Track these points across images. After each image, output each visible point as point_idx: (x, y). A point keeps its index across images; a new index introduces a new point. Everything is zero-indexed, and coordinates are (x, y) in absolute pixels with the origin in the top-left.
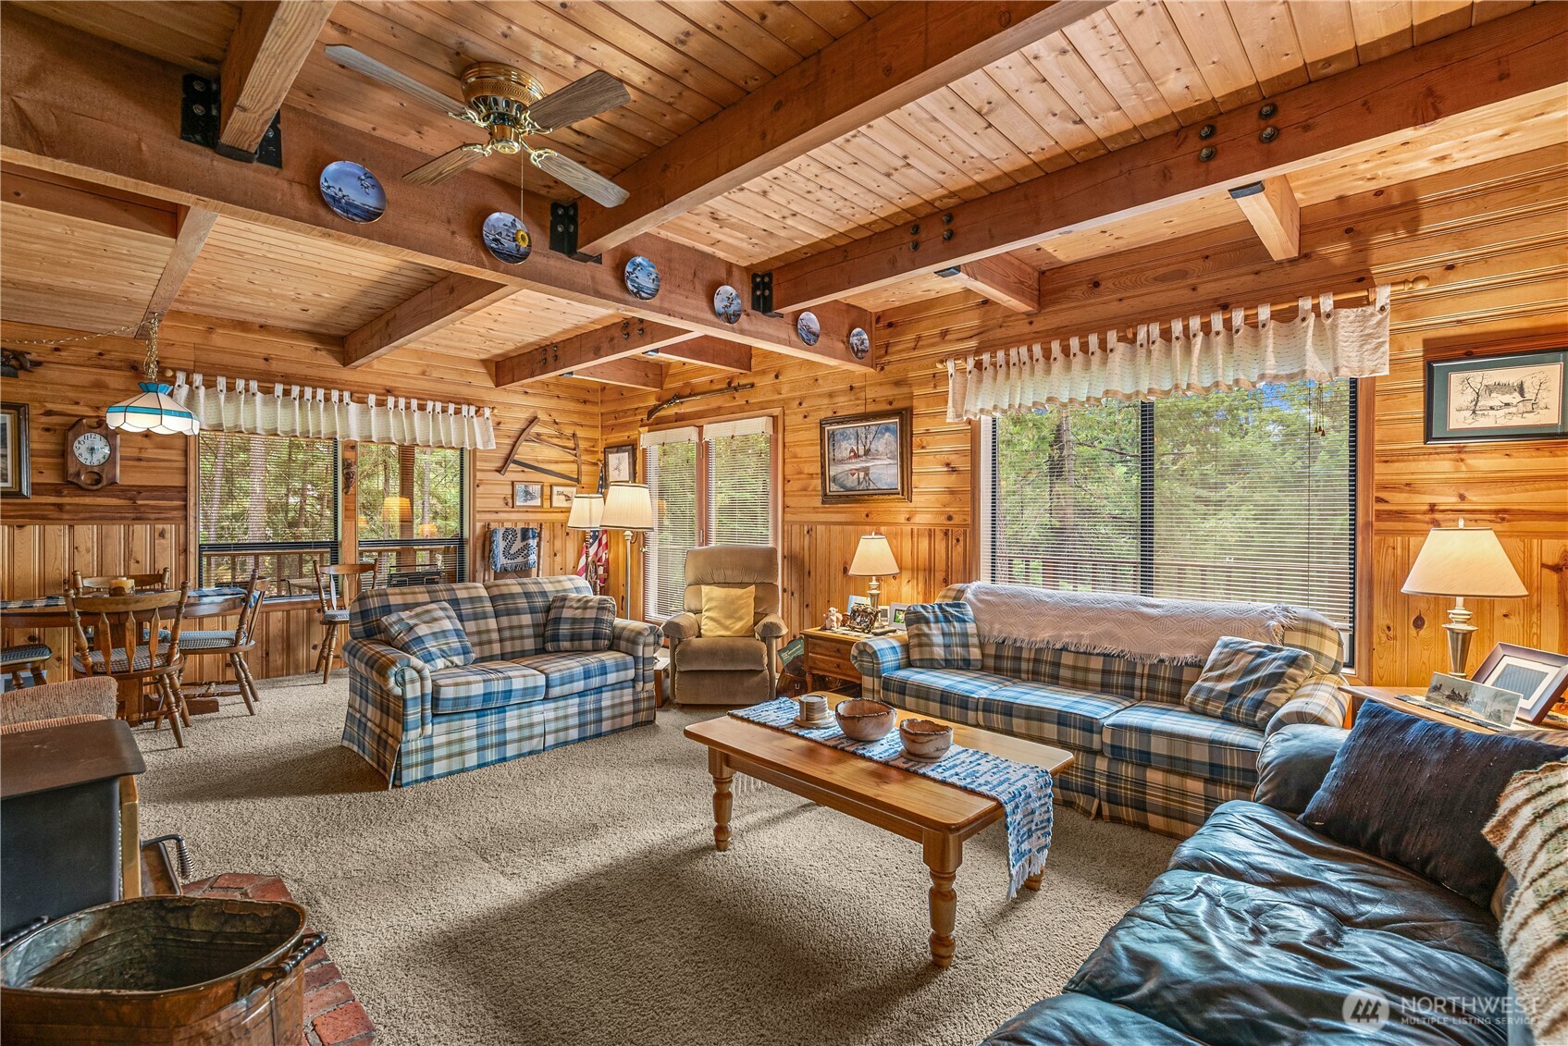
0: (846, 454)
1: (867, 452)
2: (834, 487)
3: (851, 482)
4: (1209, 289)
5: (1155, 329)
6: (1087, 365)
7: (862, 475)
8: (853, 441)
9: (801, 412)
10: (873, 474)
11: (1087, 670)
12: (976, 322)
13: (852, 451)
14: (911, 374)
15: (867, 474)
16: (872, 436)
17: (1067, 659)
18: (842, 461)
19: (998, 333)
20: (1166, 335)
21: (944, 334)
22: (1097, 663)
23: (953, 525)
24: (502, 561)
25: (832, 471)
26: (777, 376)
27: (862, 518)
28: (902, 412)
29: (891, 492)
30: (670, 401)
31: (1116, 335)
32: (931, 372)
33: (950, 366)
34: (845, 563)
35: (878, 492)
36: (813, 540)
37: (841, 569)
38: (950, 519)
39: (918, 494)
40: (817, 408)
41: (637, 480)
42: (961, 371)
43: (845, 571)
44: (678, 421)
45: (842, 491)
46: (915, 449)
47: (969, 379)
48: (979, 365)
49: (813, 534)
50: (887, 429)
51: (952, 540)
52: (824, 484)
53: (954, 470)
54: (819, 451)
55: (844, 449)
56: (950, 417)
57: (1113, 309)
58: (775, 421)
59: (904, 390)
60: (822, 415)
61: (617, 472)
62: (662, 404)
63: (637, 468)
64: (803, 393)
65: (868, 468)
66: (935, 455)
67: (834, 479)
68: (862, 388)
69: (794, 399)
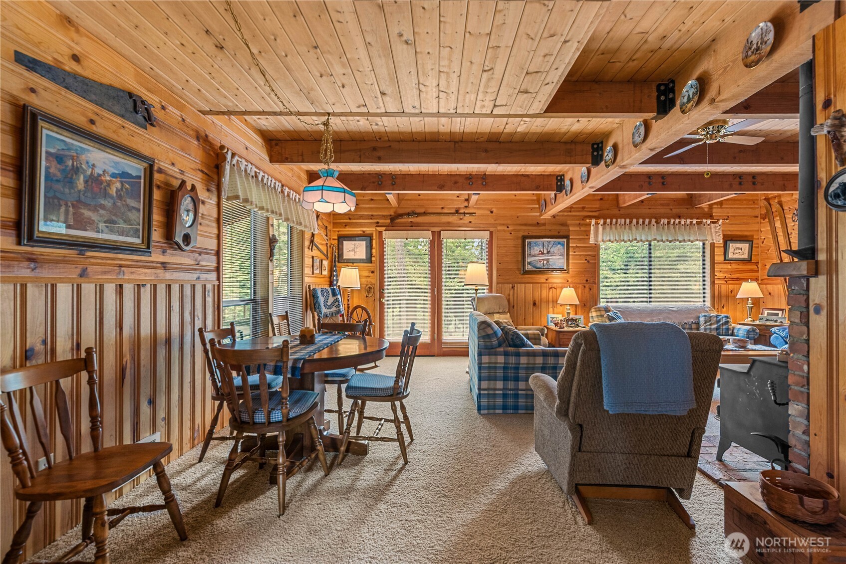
0: (537, 252)
1: (548, 252)
2: (530, 267)
3: (540, 265)
5: (666, 220)
6: (643, 228)
7: (545, 262)
8: (541, 247)
9: (508, 231)
10: (551, 262)
12: (598, 206)
13: (540, 251)
14: (568, 222)
15: (548, 262)
16: (551, 246)
18: (534, 256)
19: (606, 212)
20: (669, 223)
21: (583, 208)
23: (588, 283)
24: (324, 310)
25: (529, 260)
26: (492, 212)
27: (544, 281)
28: (567, 237)
29: (561, 270)
30: (408, 214)
31: (653, 221)
32: (578, 222)
33: (593, 222)
34: (535, 301)
35: (554, 270)
36: (515, 291)
37: (532, 303)
38: (587, 281)
39: (573, 271)
40: (519, 231)
41: (373, 259)
42: (597, 224)
43: (535, 304)
44: (413, 226)
45: (534, 269)
46: (571, 252)
47: (600, 228)
48: (605, 223)
49: (516, 288)
50: (559, 243)
51: (587, 289)
52: (524, 266)
53: (588, 262)
54: (520, 250)
55: (536, 250)
56: (592, 241)
57: (648, 211)
58: (491, 233)
59: (565, 228)
60: (521, 234)
61: (352, 253)
62: (401, 216)
63: (374, 251)
64: (509, 222)
65: (549, 259)
66: (580, 255)
67: (530, 263)
68: (544, 224)
69: (503, 224)
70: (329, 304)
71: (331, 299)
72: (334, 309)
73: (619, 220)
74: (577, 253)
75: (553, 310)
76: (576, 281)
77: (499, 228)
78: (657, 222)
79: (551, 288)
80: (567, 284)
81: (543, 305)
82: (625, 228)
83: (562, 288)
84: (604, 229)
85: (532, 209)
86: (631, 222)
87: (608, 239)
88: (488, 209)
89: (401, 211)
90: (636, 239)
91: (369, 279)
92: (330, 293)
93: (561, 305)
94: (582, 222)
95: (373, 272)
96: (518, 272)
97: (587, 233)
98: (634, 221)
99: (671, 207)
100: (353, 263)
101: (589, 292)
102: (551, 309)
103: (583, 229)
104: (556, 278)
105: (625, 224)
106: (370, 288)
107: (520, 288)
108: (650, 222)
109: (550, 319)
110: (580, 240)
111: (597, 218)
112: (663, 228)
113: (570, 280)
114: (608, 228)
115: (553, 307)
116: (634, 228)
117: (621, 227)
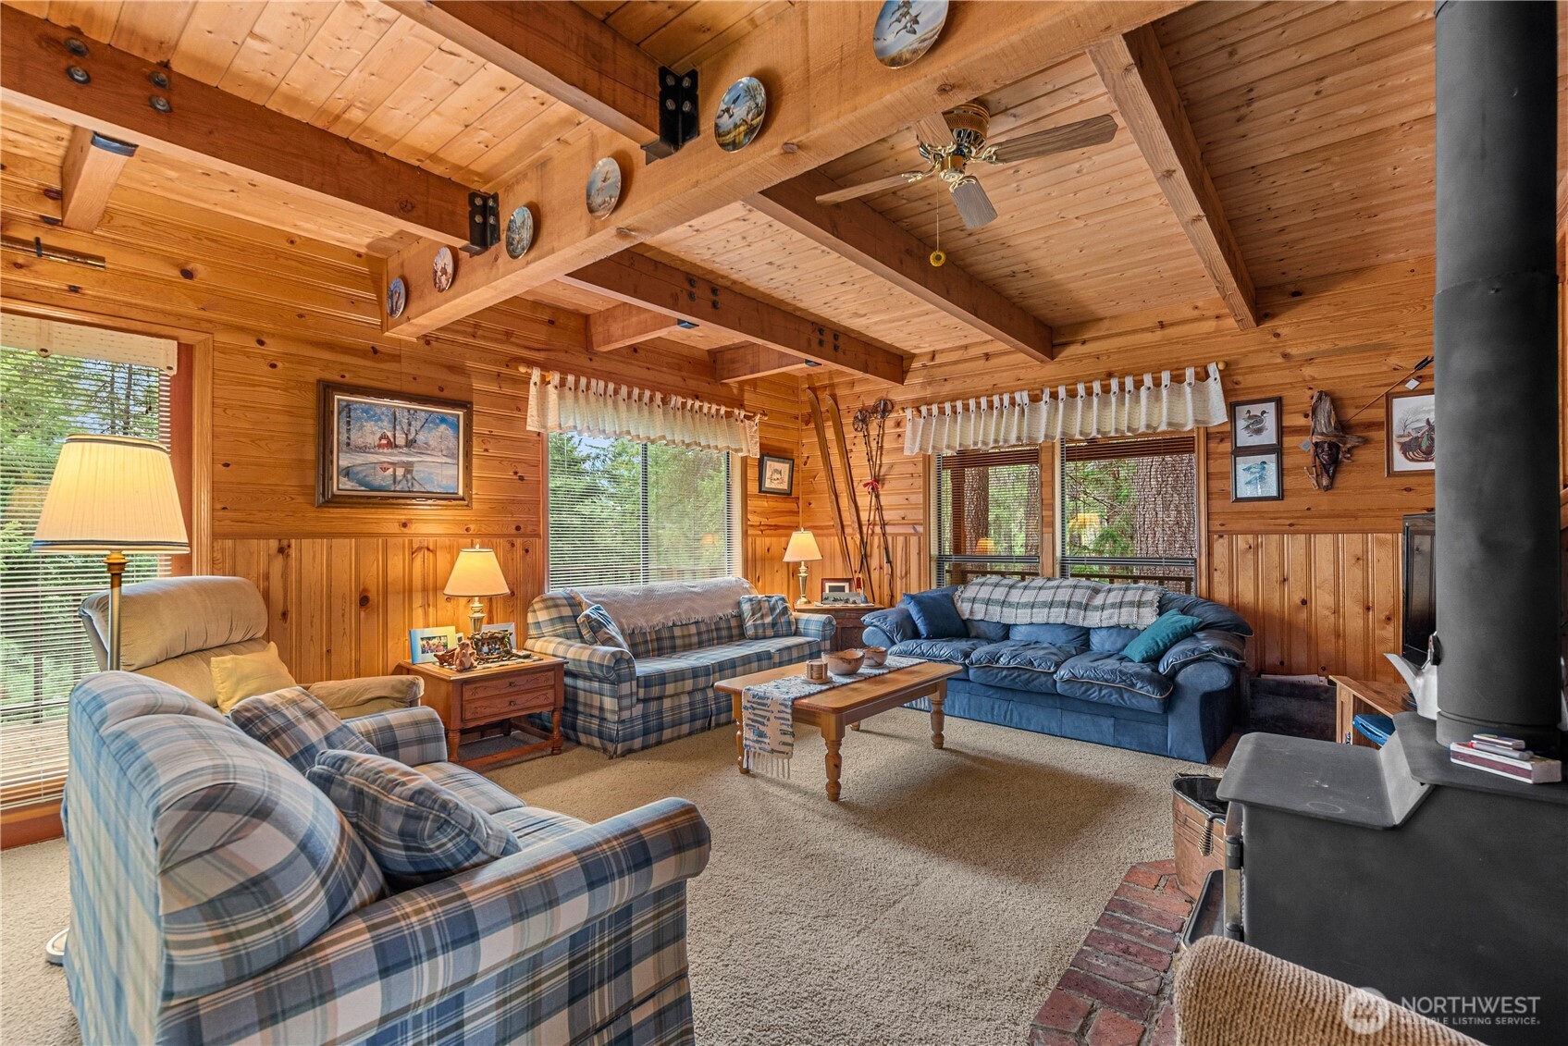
0: (373, 440)
1: (409, 443)
3: (381, 479)
5: (679, 400)
6: (641, 410)
7: (400, 472)
8: (386, 423)
9: (263, 356)
10: (419, 471)
11: (690, 636)
12: (543, 338)
13: (383, 437)
14: (469, 364)
16: (419, 424)
18: (363, 449)
19: (565, 356)
21: (508, 334)
22: (693, 630)
23: (524, 535)
25: (345, 460)
26: (188, 274)
27: (395, 528)
28: (465, 405)
29: (448, 497)
31: (658, 396)
32: (494, 369)
33: (536, 375)
34: (365, 590)
35: (428, 495)
36: (293, 563)
37: (355, 598)
38: (518, 528)
39: (483, 501)
40: (305, 361)
42: (545, 382)
43: (364, 601)
45: (362, 491)
46: (476, 450)
47: (552, 393)
48: (563, 383)
49: (293, 553)
50: (443, 420)
51: (519, 551)
52: (325, 477)
53: (521, 478)
54: (310, 427)
55: (370, 432)
56: (532, 425)
57: (643, 373)
58: (186, 352)
59: (461, 380)
60: (314, 373)
64: (265, 325)
65: (411, 464)
66: (501, 460)
67: (347, 472)
68: (396, 358)
69: (242, 329)
73: (593, 382)
74: (492, 452)
75: (426, 614)
76: (490, 530)
77: (222, 338)
78: (665, 401)
79: (420, 549)
80: (471, 537)
81: (394, 602)
82: (605, 404)
83: (454, 552)
84: (561, 397)
85: (354, 303)
86: (616, 392)
87: (571, 423)
88: (169, 260)
90: (628, 433)
93: (449, 598)
94: (504, 370)
96: (300, 499)
97: (520, 404)
98: (624, 389)
99: (684, 374)
101: (523, 558)
102: (418, 613)
103: (507, 390)
104: (430, 522)
105: (605, 393)
107: (312, 557)
108: (652, 399)
109: (419, 644)
110: (500, 418)
111: (545, 367)
112: (674, 415)
113: (472, 527)
114: (569, 395)
115: (426, 606)
116: (622, 406)
117: (597, 400)
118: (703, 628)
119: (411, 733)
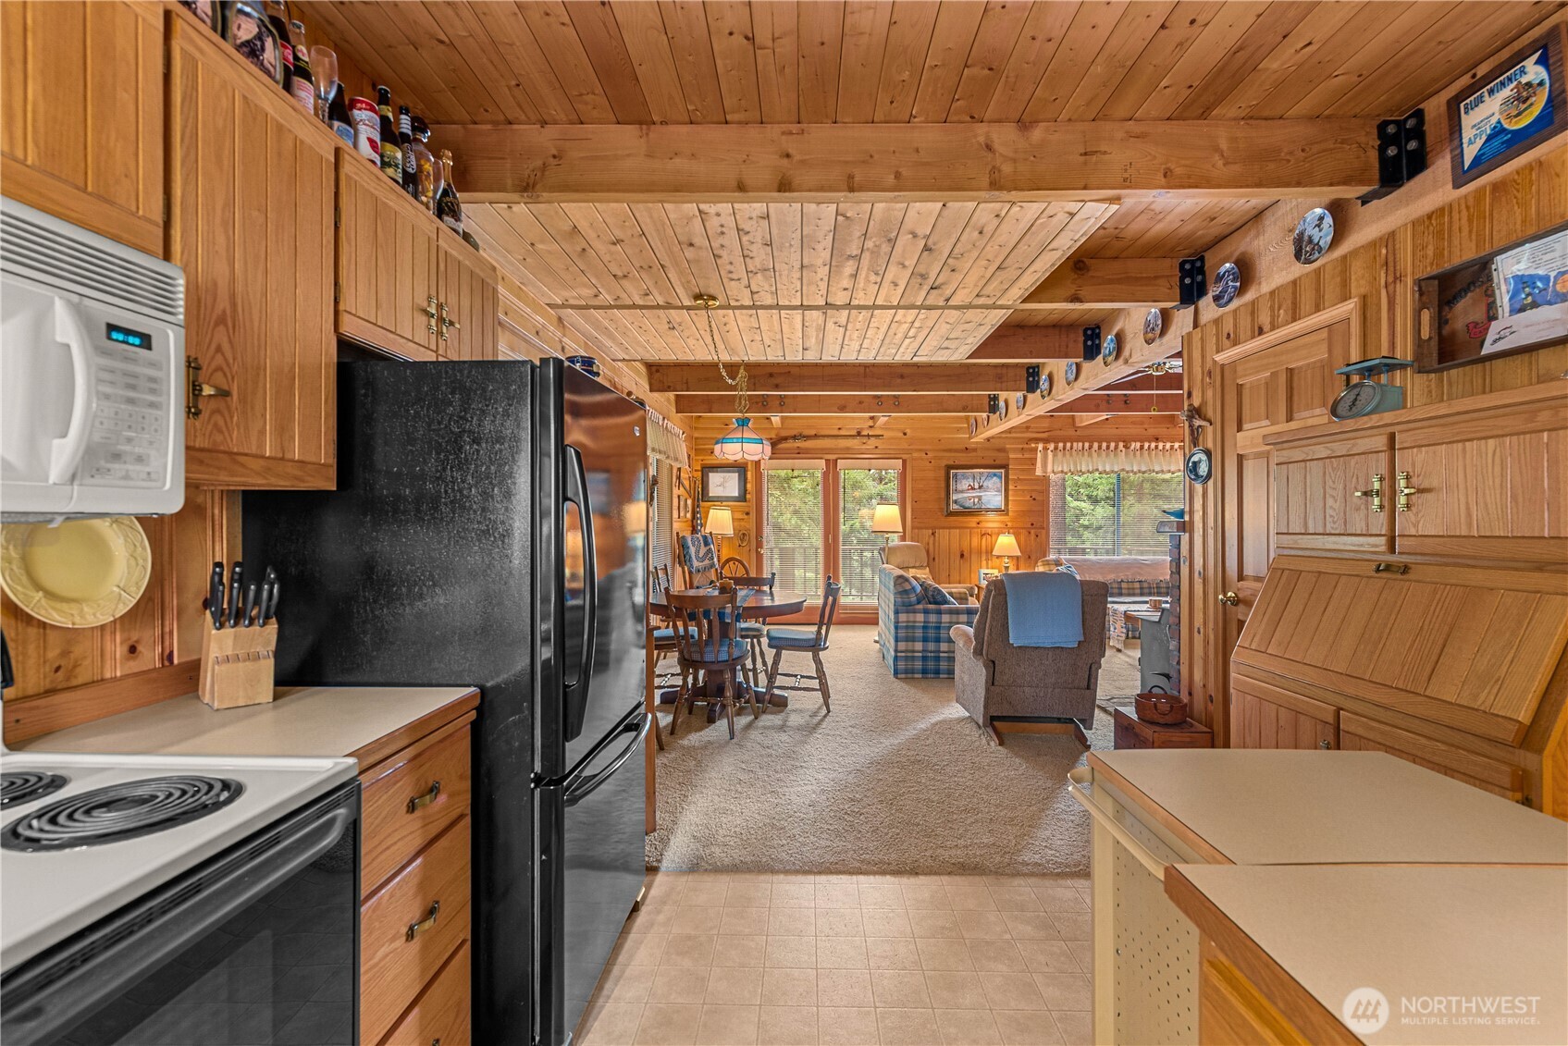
0: (965, 487)
1: (980, 487)
2: (956, 507)
3: (969, 504)
4: (1152, 431)
5: (1138, 444)
6: (1107, 455)
7: (976, 500)
8: (971, 480)
9: (928, 459)
10: (985, 499)
11: (1134, 589)
12: (1046, 425)
13: (969, 485)
14: (1008, 446)
15: (980, 500)
16: (984, 478)
17: (1124, 585)
18: (962, 492)
19: (1058, 433)
20: (1142, 447)
21: (1028, 428)
22: (1137, 585)
23: (1035, 528)
24: (696, 564)
25: (954, 497)
26: (905, 434)
27: (974, 525)
28: (1005, 467)
29: (998, 510)
30: (794, 437)
31: (1121, 444)
32: (1021, 446)
33: (1040, 446)
34: (962, 551)
35: (988, 510)
36: (937, 539)
37: (959, 555)
38: (1032, 524)
39: (1014, 512)
40: (941, 458)
41: (748, 496)
42: (1046, 449)
43: (962, 556)
44: (800, 453)
45: (961, 509)
46: (1011, 487)
47: (1050, 455)
48: (1056, 448)
49: (937, 535)
50: (995, 475)
51: (1033, 536)
52: (948, 504)
53: (1034, 499)
54: (943, 484)
55: (964, 484)
56: (1039, 472)
57: (1115, 431)
58: (904, 462)
59: (1002, 454)
60: (945, 462)
61: (721, 488)
62: (786, 439)
63: (749, 486)
64: (927, 447)
65: (981, 496)
66: (1023, 490)
67: (956, 502)
68: (975, 450)
69: (921, 450)
70: (700, 556)
71: (703, 550)
72: (707, 562)
73: (1075, 444)
74: (1019, 487)
75: (987, 563)
76: (1018, 525)
77: (915, 455)
78: (1126, 447)
79: (984, 534)
80: (1005, 529)
81: (974, 558)
82: (1083, 455)
83: (998, 534)
84: (1054, 456)
85: (959, 430)
86: (1090, 447)
87: (1060, 469)
88: (899, 430)
89: (784, 434)
90: (1097, 470)
91: (742, 523)
92: (702, 541)
93: (998, 557)
94: (1026, 446)
95: (747, 514)
96: (939, 513)
97: (1033, 462)
98: (1096, 445)
99: (1146, 426)
100: (721, 502)
101: (1035, 540)
102: (984, 563)
103: (1027, 456)
104: (992, 521)
105: (1083, 449)
106: (744, 534)
107: (943, 535)
108: (1116, 447)
109: (982, 576)
110: (1023, 470)
111: (1046, 441)
112: (1134, 454)
113: (1009, 524)
114: (1060, 454)
115: (987, 560)
116: (1095, 455)
117: (1078, 454)
118: (1145, 585)
119: (958, 596)
